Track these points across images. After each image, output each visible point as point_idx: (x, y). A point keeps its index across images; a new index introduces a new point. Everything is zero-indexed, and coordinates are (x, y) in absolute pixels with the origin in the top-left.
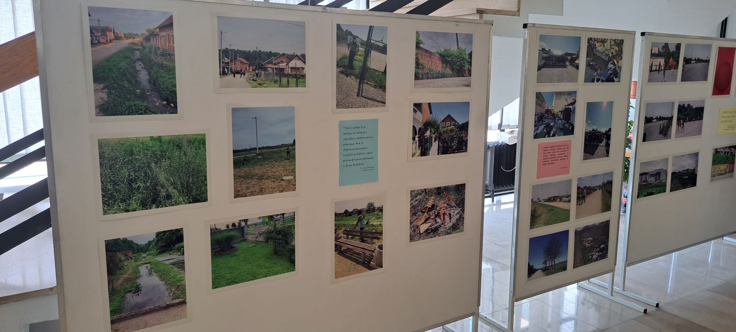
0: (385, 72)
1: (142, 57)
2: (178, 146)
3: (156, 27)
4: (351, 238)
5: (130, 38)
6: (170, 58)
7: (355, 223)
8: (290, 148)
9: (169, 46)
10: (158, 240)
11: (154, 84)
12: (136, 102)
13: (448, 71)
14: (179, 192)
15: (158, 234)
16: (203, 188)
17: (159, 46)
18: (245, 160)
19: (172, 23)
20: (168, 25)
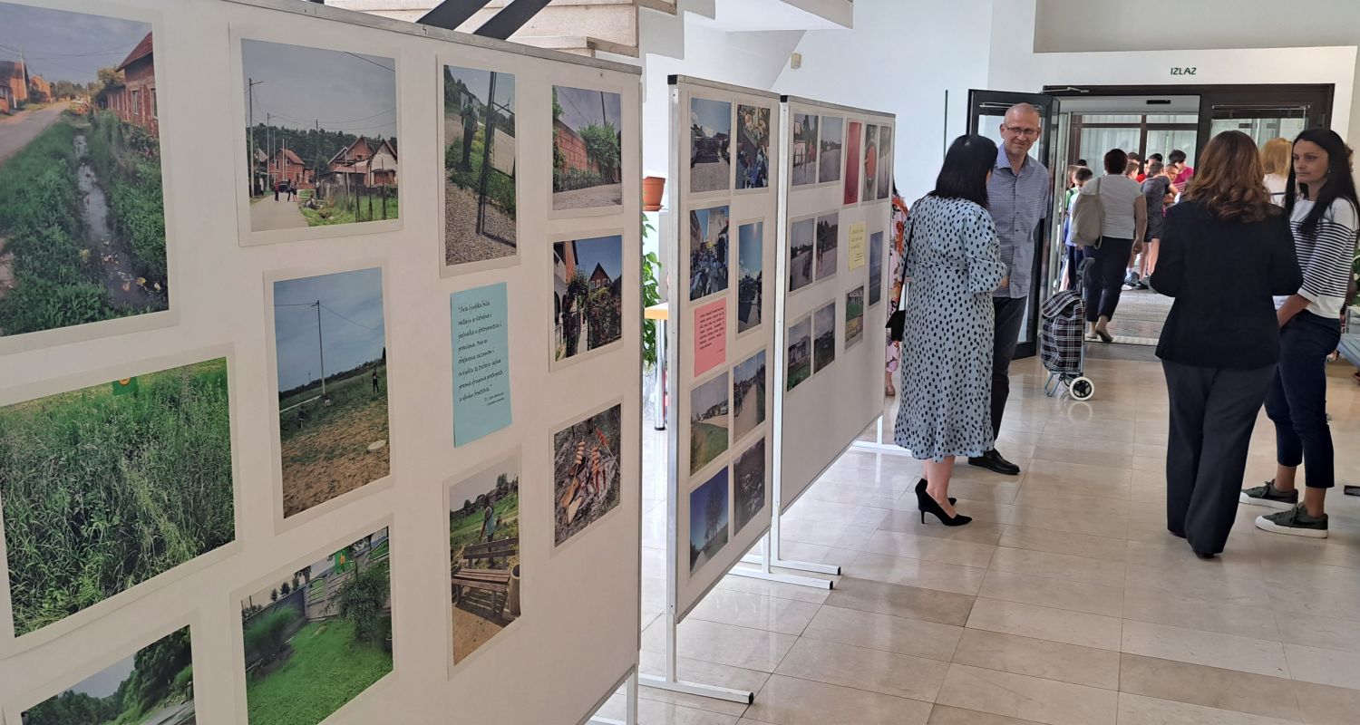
0: (513, 177)
1: (91, 152)
2: (173, 400)
3: (119, 64)
4: (476, 563)
5: (64, 96)
6: (151, 153)
7: (481, 528)
8: (378, 370)
9: (147, 119)
10: (140, 675)
11: (120, 231)
12: (81, 286)
13: (595, 173)
14: (180, 526)
15: (139, 656)
16: (226, 507)
17: (128, 120)
18: (302, 415)
19: (152, 54)
20: (142, 62)
